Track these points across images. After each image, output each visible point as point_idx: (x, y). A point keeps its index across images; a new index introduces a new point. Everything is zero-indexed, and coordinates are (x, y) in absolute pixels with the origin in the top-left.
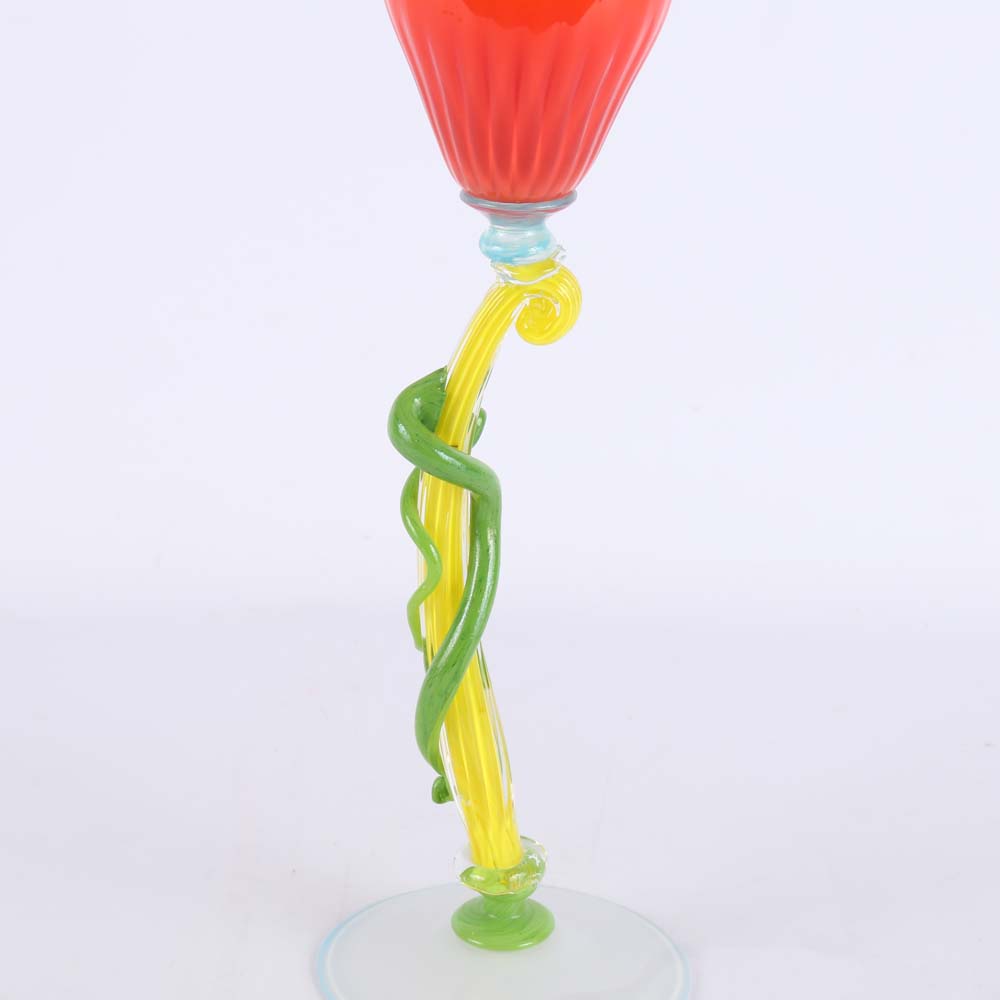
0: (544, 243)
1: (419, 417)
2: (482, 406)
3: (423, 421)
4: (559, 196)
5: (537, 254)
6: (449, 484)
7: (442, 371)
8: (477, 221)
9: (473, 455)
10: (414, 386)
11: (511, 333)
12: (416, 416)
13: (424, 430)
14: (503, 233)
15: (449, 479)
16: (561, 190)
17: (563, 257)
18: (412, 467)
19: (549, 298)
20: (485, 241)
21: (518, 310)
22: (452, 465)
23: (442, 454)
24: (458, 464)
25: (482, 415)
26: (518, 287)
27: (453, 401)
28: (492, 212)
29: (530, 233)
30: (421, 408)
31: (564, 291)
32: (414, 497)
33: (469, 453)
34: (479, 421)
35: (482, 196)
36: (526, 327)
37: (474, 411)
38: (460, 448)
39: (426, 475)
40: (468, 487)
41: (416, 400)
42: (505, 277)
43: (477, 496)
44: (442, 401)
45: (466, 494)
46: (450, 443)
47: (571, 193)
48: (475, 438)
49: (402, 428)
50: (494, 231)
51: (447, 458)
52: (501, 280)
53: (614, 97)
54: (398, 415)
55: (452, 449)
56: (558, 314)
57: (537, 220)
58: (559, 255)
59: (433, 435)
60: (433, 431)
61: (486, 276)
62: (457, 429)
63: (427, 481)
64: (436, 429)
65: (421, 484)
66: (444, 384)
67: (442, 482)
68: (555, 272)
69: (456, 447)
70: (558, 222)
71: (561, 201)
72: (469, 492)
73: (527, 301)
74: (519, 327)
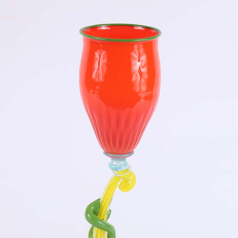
0: (126, 165)
1: (93, 212)
2: (110, 209)
3: (94, 213)
4: (130, 152)
5: (124, 168)
6: (101, 230)
7: (99, 199)
8: (108, 159)
9: (107, 222)
10: (92, 204)
11: (118, 189)
12: (92, 211)
13: (94, 216)
14: (115, 163)
15: (101, 229)
16: (130, 151)
17: (131, 169)
18: (91, 225)
19: (128, 180)
20: (110, 165)
21: (119, 183)
22: (102, 225)
23: (99, 222)
24: (104, 224)
25: (110, 211)
26: (119, 177)
27: (102, 207)
28: (112, 157)
29: (122, 162)
30: (94, 209)
31: (131, 178)
32: (92, 233)
33: (107, 221)
34: (109, 212)
35: (109, 153)
36: (121, 187)
37: (108, 210)
38: (104, 220)
39: (95, 228)
40: (106, 231)
41: (92, 207)
42: (115, 174)
43: (109, 233)
44: (99, 207)
45: (106, 233)
46: (101, 219)
47: (133, 151)
48: (108, 217)
49: (88, 215)
50: (112, 162)
51: (101, 223)
52: (115, 175)
53: (143, 127)
54: (88, 211)
55: (102, 220)
56: (130, 184)
57: (124, 159)
58: (130, 168)
59: (97, 217)
60: (97, 215)
61: (111, 174)
62: (103, 215)
63: (95, 229)
64: (98, 215)
65: (94, 230)
66: (99, 203)
67: (99, 229)
68: (129, 173)
69: (103, 220)
70: (129, 159)
71: (130, 154)
72: (107, 232)
73: (122, 180)
74: (119, 187)
